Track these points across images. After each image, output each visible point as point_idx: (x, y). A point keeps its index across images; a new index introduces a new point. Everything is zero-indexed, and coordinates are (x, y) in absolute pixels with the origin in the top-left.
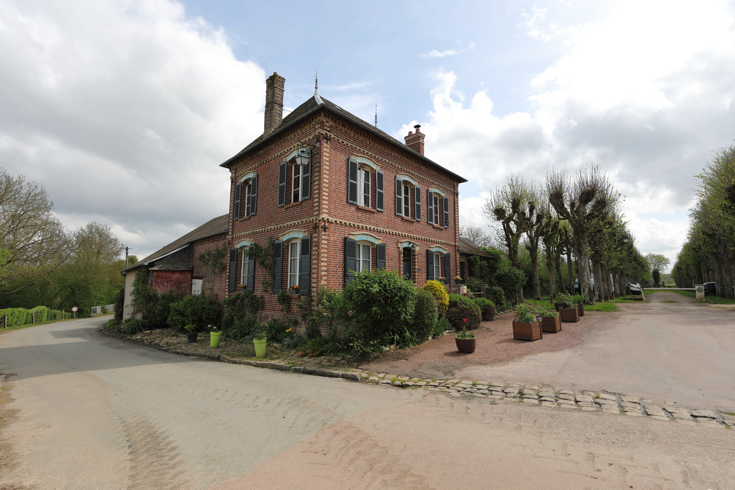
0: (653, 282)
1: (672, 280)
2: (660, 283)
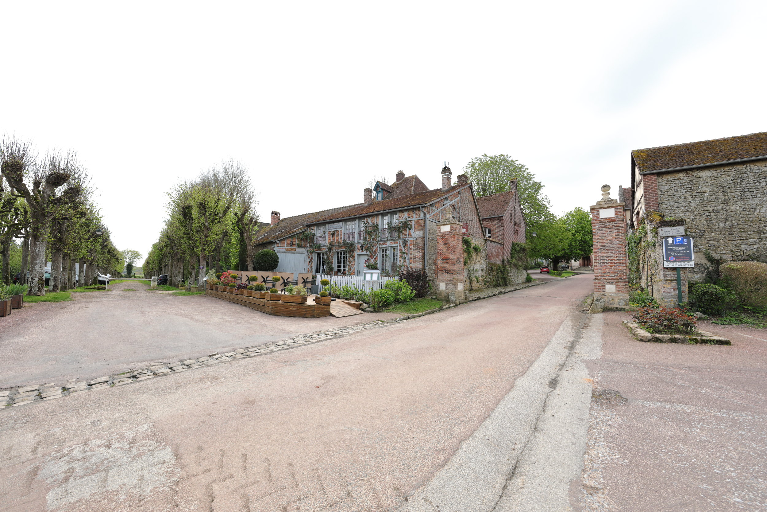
0: (126, 273)
1: (142, 272)
2: (132, 274)
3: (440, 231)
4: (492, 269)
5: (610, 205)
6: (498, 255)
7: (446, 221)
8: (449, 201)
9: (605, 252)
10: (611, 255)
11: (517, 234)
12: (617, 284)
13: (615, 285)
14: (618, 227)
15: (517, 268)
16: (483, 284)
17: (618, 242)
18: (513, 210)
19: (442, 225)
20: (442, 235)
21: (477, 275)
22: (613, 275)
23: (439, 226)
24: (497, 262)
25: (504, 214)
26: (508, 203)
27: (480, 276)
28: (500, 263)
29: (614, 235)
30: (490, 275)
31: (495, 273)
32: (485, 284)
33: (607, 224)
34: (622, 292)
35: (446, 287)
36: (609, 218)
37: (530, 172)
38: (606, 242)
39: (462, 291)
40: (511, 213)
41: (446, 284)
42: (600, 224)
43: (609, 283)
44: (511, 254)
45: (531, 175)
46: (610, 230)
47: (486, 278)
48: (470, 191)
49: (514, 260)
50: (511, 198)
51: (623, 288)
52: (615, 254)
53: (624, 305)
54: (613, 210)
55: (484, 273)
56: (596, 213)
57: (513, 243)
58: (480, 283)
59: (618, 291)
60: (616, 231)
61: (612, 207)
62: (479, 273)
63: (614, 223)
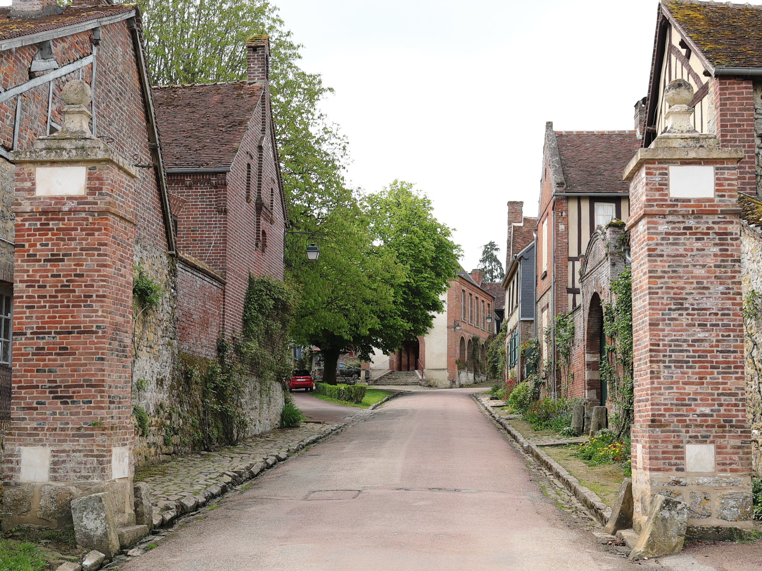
3: (32, 190)
4: (187, 377)
5: (703, 154)
6: (205, 324)
7: (67, 145)
8: (54, 64)
9: (685, 322)
10: (701, 335)
11: (264, 245)
12: (719, 441)
13: (712, 447)
14: (722, 235)
15: (260, 376)
16: (159, 440)
17: (721, 288)
18: (255, 153)
19: (43, 163)
20: (44, 212)
21: (142, 405)
22: (707, 410)
23: (27, 168)
24: (203, 352)
25: (228, 164)
26: (241, 123)
27: (152, 409)
28: (211, 354)
29: (711, 262)
30: (181, 403)
31: (197, 395)
32: (166, 443)
33: (692, 222)
34: (732, 471)
35: (55, 466)
36: (699, 200)
37: (288, 34)
38: (688, 288)
39: (124, 486)
40: (249, 165)
41: (55, 454)
42: (670, 218)
43: (695, 439)
44: (246, 322)
45: (291, 46)
46: (699, 245)
47: (170, 417)
48: (130, 41)
49: (254, 345)
50: (252, 109)
51: (736, 457)
52: (714, 334)
53: (740, 518)
54: (709, 171)
55: (163, 397)
56: (658, 179)
57: (251, 281)
58: (151, 439)
59: (722, 465)
60: (716, 250)
61: (707, 162)
62: (148, 395)
63: (711, 219)
